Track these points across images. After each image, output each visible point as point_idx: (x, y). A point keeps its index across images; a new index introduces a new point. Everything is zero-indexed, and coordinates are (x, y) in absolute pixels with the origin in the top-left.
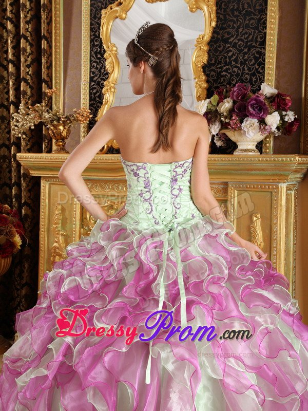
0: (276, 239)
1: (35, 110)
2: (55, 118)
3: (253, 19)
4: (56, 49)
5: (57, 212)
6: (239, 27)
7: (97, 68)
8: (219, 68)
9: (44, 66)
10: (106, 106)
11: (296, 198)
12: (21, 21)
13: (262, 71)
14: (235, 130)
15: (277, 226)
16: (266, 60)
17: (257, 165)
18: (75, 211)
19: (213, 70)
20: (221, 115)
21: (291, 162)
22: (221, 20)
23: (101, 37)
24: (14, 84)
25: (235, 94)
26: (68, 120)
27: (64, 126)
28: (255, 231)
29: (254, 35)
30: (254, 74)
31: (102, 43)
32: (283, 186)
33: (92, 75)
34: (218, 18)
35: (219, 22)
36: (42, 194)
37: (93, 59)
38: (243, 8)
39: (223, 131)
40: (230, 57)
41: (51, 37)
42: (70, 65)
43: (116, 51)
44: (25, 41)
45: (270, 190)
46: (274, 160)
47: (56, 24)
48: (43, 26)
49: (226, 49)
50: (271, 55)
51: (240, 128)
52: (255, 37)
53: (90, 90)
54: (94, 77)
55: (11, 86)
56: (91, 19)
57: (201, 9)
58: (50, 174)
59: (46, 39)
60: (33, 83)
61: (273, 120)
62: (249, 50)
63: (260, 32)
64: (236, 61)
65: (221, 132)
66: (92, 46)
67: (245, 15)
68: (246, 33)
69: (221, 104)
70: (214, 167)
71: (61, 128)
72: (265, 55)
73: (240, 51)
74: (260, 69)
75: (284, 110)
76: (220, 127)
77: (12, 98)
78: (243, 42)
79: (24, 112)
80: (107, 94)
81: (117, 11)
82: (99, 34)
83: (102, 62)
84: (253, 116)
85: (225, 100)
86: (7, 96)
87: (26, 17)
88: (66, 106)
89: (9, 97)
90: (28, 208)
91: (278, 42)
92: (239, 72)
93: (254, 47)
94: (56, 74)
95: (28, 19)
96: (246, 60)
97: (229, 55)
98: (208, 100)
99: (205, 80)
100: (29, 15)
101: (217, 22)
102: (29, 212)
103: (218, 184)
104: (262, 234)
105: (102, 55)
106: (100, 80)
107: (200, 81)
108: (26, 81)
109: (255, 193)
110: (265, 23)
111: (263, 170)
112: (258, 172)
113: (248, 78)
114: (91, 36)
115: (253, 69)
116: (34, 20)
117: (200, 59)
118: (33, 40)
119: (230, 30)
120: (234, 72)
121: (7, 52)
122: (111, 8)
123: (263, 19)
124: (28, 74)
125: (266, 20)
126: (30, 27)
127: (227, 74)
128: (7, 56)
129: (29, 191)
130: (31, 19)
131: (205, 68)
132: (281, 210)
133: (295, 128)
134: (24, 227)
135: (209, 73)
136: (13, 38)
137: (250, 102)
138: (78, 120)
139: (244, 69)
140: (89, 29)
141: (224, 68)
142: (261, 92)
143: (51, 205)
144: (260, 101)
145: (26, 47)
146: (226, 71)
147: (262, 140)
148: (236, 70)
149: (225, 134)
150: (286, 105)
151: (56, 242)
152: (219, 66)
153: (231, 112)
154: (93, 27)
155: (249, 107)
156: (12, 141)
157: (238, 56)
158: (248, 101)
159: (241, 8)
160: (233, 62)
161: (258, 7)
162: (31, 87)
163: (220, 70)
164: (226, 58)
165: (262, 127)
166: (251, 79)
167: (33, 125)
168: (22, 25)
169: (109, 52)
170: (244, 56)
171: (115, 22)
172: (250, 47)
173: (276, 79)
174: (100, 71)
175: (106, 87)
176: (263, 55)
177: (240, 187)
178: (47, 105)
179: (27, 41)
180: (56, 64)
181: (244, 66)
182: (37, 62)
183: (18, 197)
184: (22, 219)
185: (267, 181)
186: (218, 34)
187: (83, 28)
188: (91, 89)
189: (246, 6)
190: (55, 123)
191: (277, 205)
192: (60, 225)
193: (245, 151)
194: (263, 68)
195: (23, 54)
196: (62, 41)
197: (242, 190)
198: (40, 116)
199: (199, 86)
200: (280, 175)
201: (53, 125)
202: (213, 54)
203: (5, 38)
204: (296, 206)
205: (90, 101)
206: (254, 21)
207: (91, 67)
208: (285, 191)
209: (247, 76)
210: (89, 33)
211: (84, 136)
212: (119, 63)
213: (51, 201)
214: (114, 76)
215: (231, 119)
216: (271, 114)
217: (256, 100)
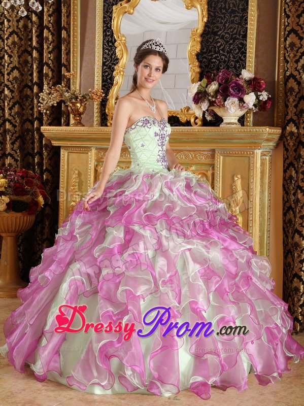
0: (252, 195)
1: (56, 90)
2: (73, 96)
3: (237, 16)
5: (74, 176)
6: (226, 23)
7: (108, 55)
8: (210, 56)
9: (64, 52)
10: (116, 87)
11: (271, 163)
12: (45, 14)
13: (244, 59)
14: (220, 107)
15: (253, 184)
16: (247, 50)
18: (90, 175)
19: (205, 58)
20: (209, 94)
21: (262, 133)
22: (211, 16)
23: (112, 28)
24: (37, 68)
25: (220, 78)
26: (84, 98)
27: (81, 104)
28: (236, 189)
29: (238, 30)
30: (238, 61)
31: (113, 33)
32: (258, 152)
33: (104, 61)
34: (209, 14)
35: (210, 18)
36: (61, 161)
37: (105, 46)
38: (229, 8)
39: (211, 108)
40: (219, 47)
41: (70, 28)
42: (85, 51)
43: (125, 40)
44: (47, 31)
45: (248, 156)
46: (250, 131)
47: (74, 17)
48: (63, 18)
49: (216, 40)
50: (251, 46)
51: (223, 106)
52: (239, 30)
53: (103, 73)
54: (106, 62)
55: (35, 69)
56: (104, 13)
57: (195, 7)
58: (69, 144)
59: (66, 30)
60: (54, 66)
61: (250, 99)
62: (234, 41)
63: (243, 27)
64: (223, 50)
65: (209, 108)
66: (105, 36)
67: (231, 13)
68: (231, 28)
69: (209, 86)
70: (203, 137)
71: (79, 105)
72: (246, 46)
73: (227, 42)
74: (242, 57)
75: (259, 91)
76: (208, 104)
77: (35, 79)
78: (229, 35)
79: (48, 92)
80: (117, 77)
81: (126, 7)
82: (111, 26)
83: (113, 50)
84: (233, 96)
85: (213, 83)
86: (30, 78)
87: (48, 10)
88: (82, 86)
89: (33, 78)
90: (49, 174)
91: (256, 35)
92: (226, 59)
93: (238, 39)
94: (73, 59)
95: (50, 13)
96: (231, 50)
97: (218, 45)
98: (199, 83)
99: (198, 66)
100: (51, 9)
101: (208, 18)
102: (50, 177)
103: (207, 151)
104: (241, 191)
105: (113, 44)
106: (111, 65)
107: (194, 67)
108: (48, 65)
109: (236, 158)
110: (246, 20)
111: (242, 139)
112: (238, 141)
113: (233, 64)
114: (104, 27)
115: (237, 56)
116: (55, 14)
117: (194, 48)
118: (54, 30)
119: (219, 25)
120: (222, 59)
121: (31, 40)
122: (121, 5)
123: (245, 16)
124: (50, 60)
125: (247, 17)
126: (52, 19)
127: (217, 61)
128: (32, 43)
129: (50, 159)
130: (53, 13)
131: (198, 55)
132: (256, 171)
133: (269, 106)
135: (201, 59)
136: (37, 28)
137: (231, 84)
138: (93, 99)
139: (230, 57)
140: (102, 21)
141: (214, 56)
142: (241, 76)
143: (70, 171)
144: (239, 84)
145: (49, 36)
146: (215, 58)
147: (244, 115)
148: (223, 57)
149: (212, 110)
150: (261, 87)
151: (74, 201)
152: (210, 54)
153: (217, 92)
154: (105, 20)
155: (230, 89)
156: (35, 116)
157: (225, 46)
158: (229, 84)
159: (227, 7)
160: (221, 51)
161: (241, 7)
162: (52, 70)
164: (215, 47)
165: (241, 105)
166: (235, 65)
167: (55, 102)
168: (45, 18)
169: (119, 42)
170: (230, 47)
171: (124, 16)
172: (235, 39)
173: (255, 66)
175: (116, 71)
176: (244, 46)
177: (224, 153)
178: (66, 86)
179: (50, 31)
180: (73, 51)
181: (230, 54)
182: (58, 48)
183: (40, 164)
184: (44, 184)
185: (246, 148)
186: (209, 27)
187: (97, 21)
188: (104, 72)
189: (231, 5)
191: (254, 167)
192: (77, 187)
193: (229, 124)
194: (245, 57)
195: (46, 42)
196: (79, 31)
197: (225, 156)
198: (61, 95)
199: (193, 71)
200: (256, 143)
201: (72, 103)
202: (205, 44)
203: (30, 27)
205: (102, 82)
206: (237, 18)
207: (104, 53)
208: (260, 156)
209: (232, 62)
210: (102, 25)
211: (97, 112)
212: (127, 50)
213: (70, 166)
214: (123, 61)
215: (216, 98)
216: (248, 94)
217: (236, 83)
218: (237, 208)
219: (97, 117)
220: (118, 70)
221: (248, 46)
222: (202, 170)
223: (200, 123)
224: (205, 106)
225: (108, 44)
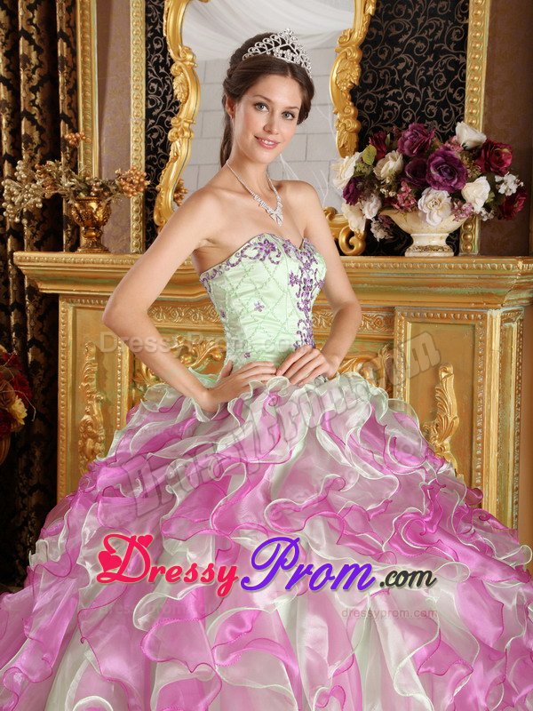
0: (481, 413)
1: (45, 172)
2: (83, 186)
4: (83, 57)
5: (88, 359)
6: (417, 15)
7: (158, 93)
8: (381, 92)
9: (63, 89)
10: (175, 164)
11: (521, 336)
12: (19, 4)
13: (459, 99)
14: (406, 211)
15: (483, 389)
16: (468, 78)
17: (447, 276)
18: (121, 358)
19: (370, 97)
20: (380, 182)
21: (508, 272)
22: (385, 2)
23: (164, 34)
24: (9, 123)
25: (407, 143)
26: (105, 190)
27: (98, 202)
28: (443, 398)
29: (445, 30)
30: (444, 105)
31: (166, 45)
32: (496, 315)
33: (150, 106)
36: (61, 326)
37: (150, 75)
39: (386, 213)
40: (401, 72)
41: (74, 35)
42: (109, 87)
43: (192, 61)
44: (27, 42)
45: (471, 323)
46: (478, 268)
47: (83, 9)
48: (59, 14)
49: (395, 56)
50: (477, 68)
51: (415, 208)
52: (447, 33)
53: (146, 134)
54: (153, 110)
55: (4, 126)
58: (74, 290)
59: (66, 39)
60: (43, 120)
61: (477, 192)
62: (436, 58)
63: (456, 23)
64: (411, 78)
65: (382, 213)
66: (150, 51)
68: (431, 26)
69: (380, 162)
70: (368, 280)
71: (94, 205)
72: (465, 67)
73: (420, 60)
74: (455, 95)
75: (497, 174)
76: (379, 205)
77: (6, 148)
78: (426, 43)
79: (24, 176)
80: (177, 143)
82: (161, 29)
83: (168, 82)
84: (438, 185)
85: (389, 155)
88: (103, 164)
90: (39, 350)
91: (489, 42)
92: (418, 99)
93: (445, 52)
94: (84, 103)
96: (429, 78)
97: (399, 67)
98: (358, 154)
99: (354, 116)
101: (377, 5)
102: (41, 357)
103: (376, 310)
104: (455, 403)
105: (168, 69)
106: (164, 115)
107: (345, 118)
108: (30, 117)
109: (444, 327)
110: (465, 7)
111: (457, 285)
112: (448, 289)
113: (435, 112)
114: (147, 32)
115: (443, 94)
116: (42, 3)
117: (345, 76)
118: (41, 40)
119: (400, 20)
120: (409, 100)
124: (34, 105)
126: (36, 16)
127: (396, 104)
129: (40, 319)
131: (354, 92)
132: (491, 358)
133: (518, 207)
134: (32, 385)
135: (361, 101)
136: (7, 37)
137: (433, 159)
138: (123, 191)
139: (426, 95)
140: (142, 18)
141: (391, 93)
142: (455, 138)
143: (78, 347)
144: (452, 157)
145: (30, 53)
146: (393, 98)
147: (460, 228)
148: (411, 95)
149: (388, 217)
150: (501, 163)
151: (88, 413)
152: (381, 88)
153: (399, 177)
154: (150, 15)
155: (432, 170)
156: (8, 228)
157: (415, 69)
158: (430, 157)
160: (406, 81)
162: (40, 129)
163: (383, 96)
164: (393, 73)
165: (456, 206)
166: (439, 114)
167: (39, 200)
168: (21, 13)
169: (180, 64)
170: (427, 71)
171: (189, 6)
172: (437, 53)
173: (485, 114)
174: (164, 99)
175: (175, 129)
176: (460, 68)
177: (415, 316)
178: (69, 162)
179: (31, 42)
180: (84, 85)
181: (427, 89)
182: (50, 80)
183: (21, 329)
184: (28, 370)
185: (466, 306)
186: (378, 27)
187: (131, 18)
188: (149, 131)
190: (82, 195)
191: (484, 350)
192: (94, 383)
193: (426, 249)
194: (462, 93)
195: (24, 67)
196: (95, 42)
197: (420, 319)
198: (55, 183)
199: (343, 128)
200: (490, 295)
201: (78, 201)
202: (370, 67)
204: (521, 350)
205: (147, 154)
206: (444, 3)
207: (149, 90)
208: (498, 324)
209: (432, 107)
210: (143, 28)
211: (137, 220)
212: (197, 83)
213: (79, 339)
214: (188, 109)
215: (398, 190)
216: (472, 180)
217: (444, 155)
218: (447, 441)
219: (136, 229)
220: (178, 128)
221: (468, 67)
222: (365, 353)
223: (358, 245)
224: (371, 208)
225: (157, 70)
